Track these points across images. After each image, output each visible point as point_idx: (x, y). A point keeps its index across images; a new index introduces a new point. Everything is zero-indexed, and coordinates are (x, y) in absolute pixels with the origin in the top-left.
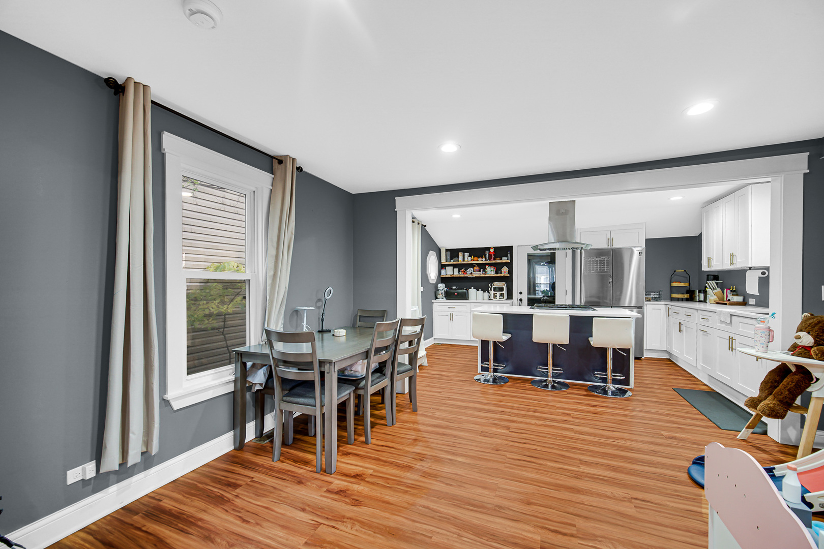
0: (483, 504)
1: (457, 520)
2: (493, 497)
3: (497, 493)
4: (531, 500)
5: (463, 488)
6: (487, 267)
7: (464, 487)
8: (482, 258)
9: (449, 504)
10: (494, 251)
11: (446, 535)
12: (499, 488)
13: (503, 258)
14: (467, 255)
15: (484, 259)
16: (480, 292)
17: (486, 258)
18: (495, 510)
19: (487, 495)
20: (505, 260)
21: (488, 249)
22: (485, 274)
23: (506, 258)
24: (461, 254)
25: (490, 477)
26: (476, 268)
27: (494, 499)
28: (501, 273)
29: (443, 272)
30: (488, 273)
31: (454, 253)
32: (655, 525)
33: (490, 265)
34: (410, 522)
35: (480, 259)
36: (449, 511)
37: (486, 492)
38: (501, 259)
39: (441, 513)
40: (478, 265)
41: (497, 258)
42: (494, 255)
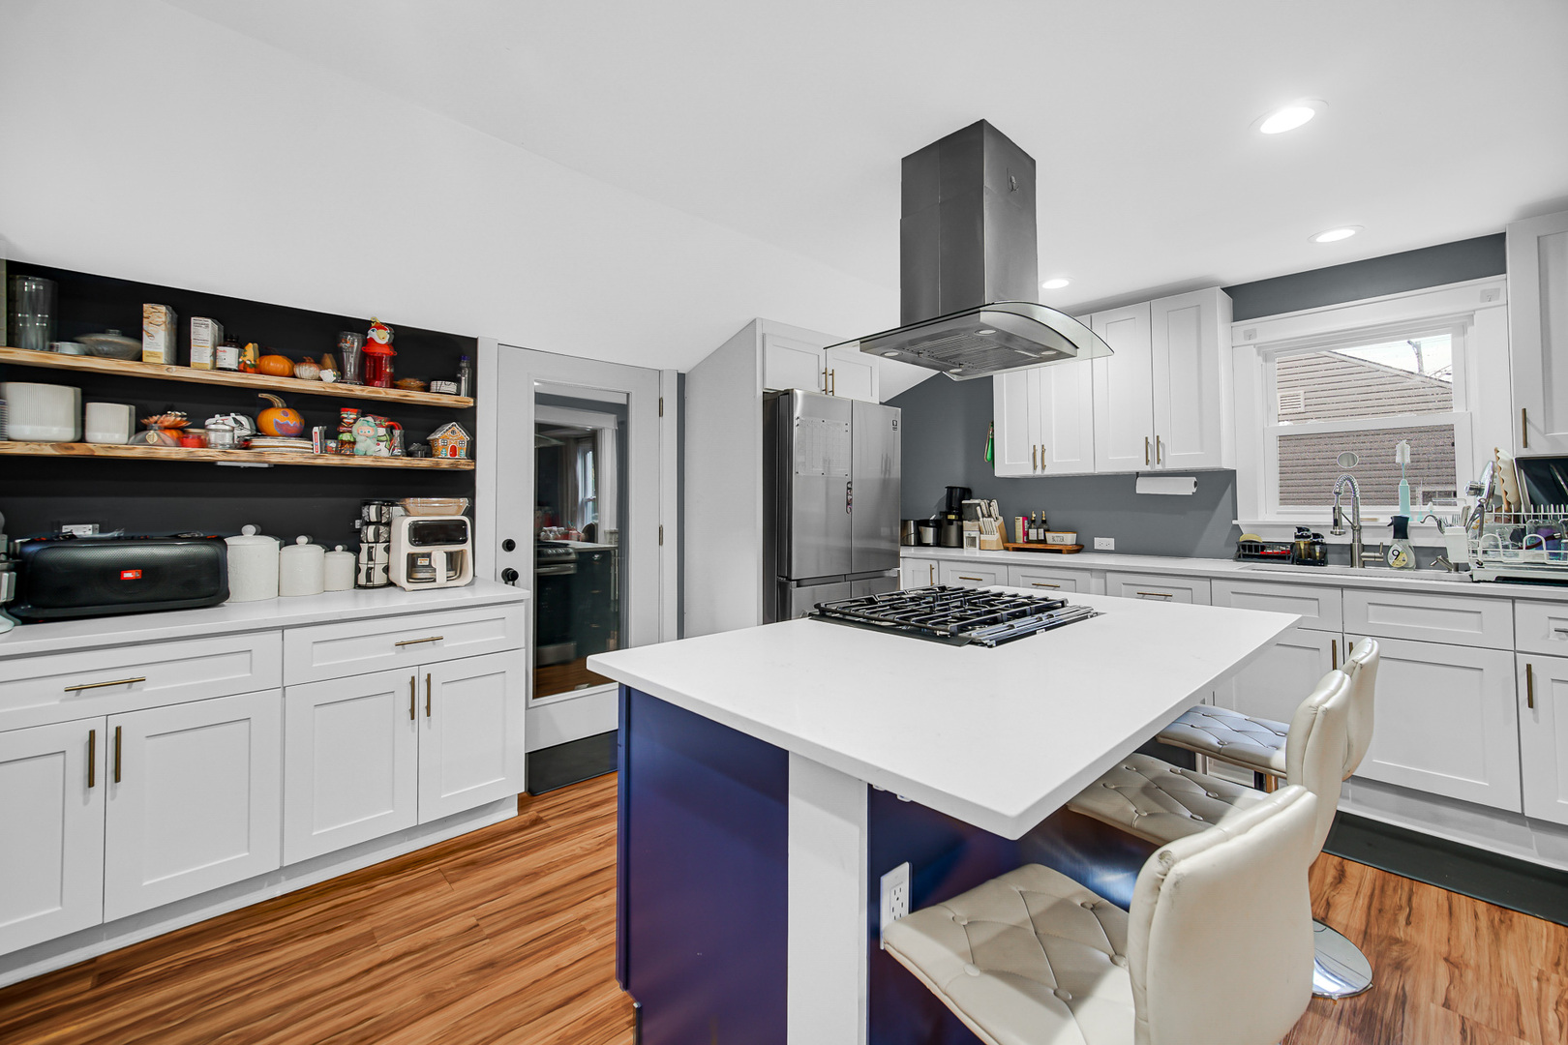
6: (349, 416)
8: (319, 366)
10: (393, 344)
13: (437, 386)
14: (204, 331)
15: (329, 375)
16: (301, 549)
17: (340, 368)
20: (444, 393)
21: (361, 326)
22: (338, 452)
23: (451, 387)
24: (157, 323)
26: (278, 416)
28: (429, 453)
30: (360, 447)
33: (367, 407)
35: (306, 370)
38: (427, 389)
40: (295, 400)
41: (409, 381)
42: (393, 361)
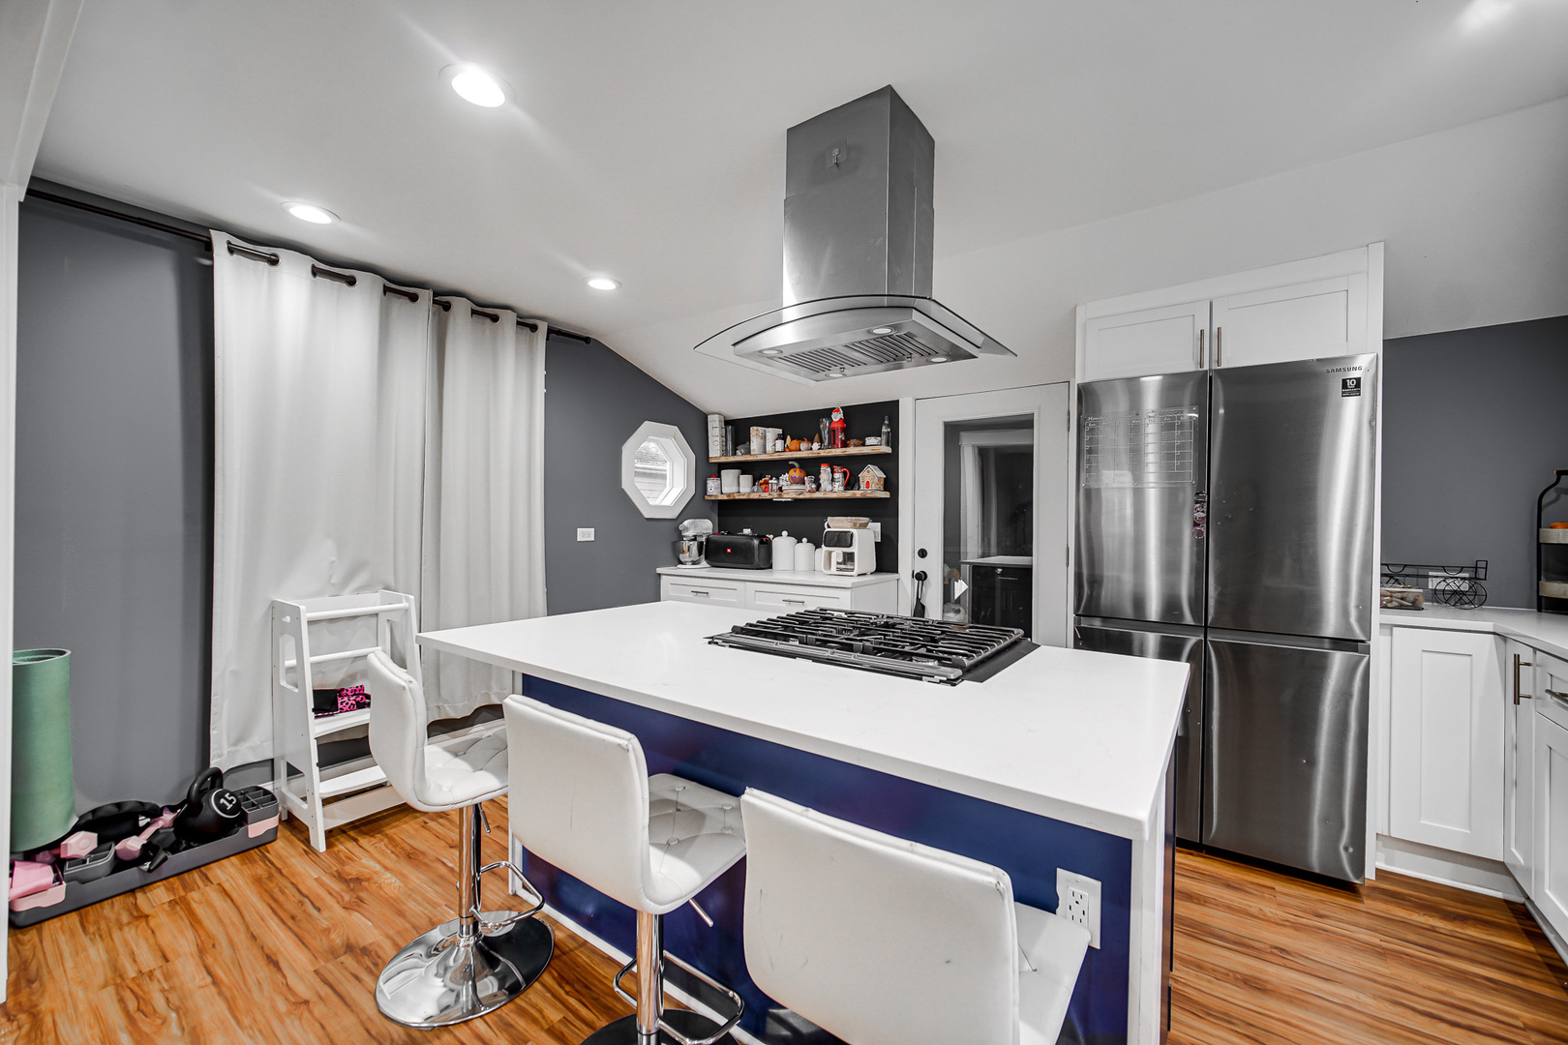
6: (823, 468)
8: (812, 442)
10: (845, 420)
13: (870, 440)
15: (816, 446)
16: (805, 546)
17: (821, 441)
20: (875, 445)
21: (827, 413)
22: (817, 490)
23: (878, 440)
24: (755, 432)
26: (795, 473)
28: (862, 487)
29: (712, 485)
30: (825, 486)
31: (739, 430)
33: (832, 462)
38: (862, 444)
40: (801, 462)
41: (853, 441)
42: (844, 430)
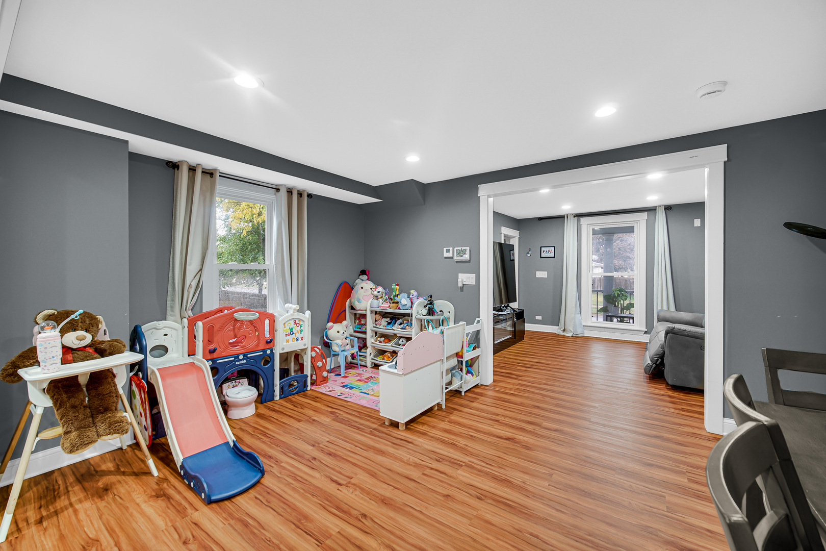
0: (495, 504)
1: (525, 494)
2: (482, 509)
3: (475, 513)
4: (443, 499)
5: (516, 527)
7: (514, 528)
9: (534, 511)
11: (535, 485)
12: (470, 519)
18: (486, 497)
19: (488, 513)
25: (475, 536)
27: (482, 507)
32: (358, 465)
34: (572, 499)
36: (534, 503)
37: (488, 517)
39: (542, 502)
